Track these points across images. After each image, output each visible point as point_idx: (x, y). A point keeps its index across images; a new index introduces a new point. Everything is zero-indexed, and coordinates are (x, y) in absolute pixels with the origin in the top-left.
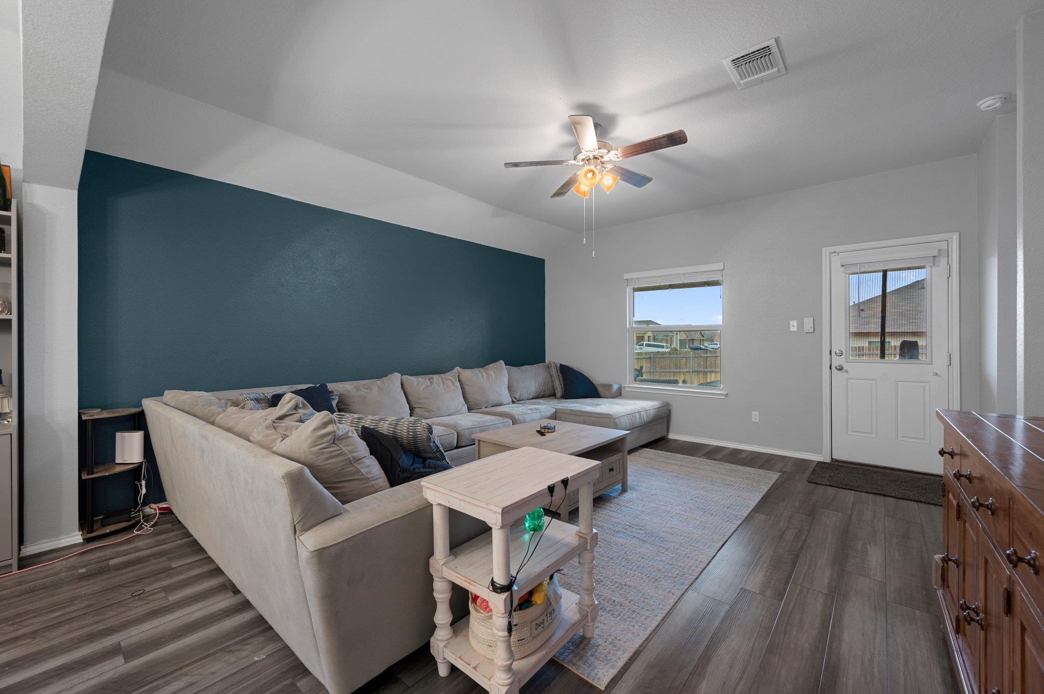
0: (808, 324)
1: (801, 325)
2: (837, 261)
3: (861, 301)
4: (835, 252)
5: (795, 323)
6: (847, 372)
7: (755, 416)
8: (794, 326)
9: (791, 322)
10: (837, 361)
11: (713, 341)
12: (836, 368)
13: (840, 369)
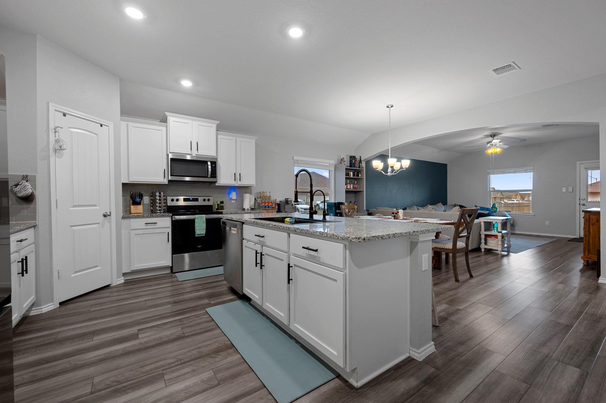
0: (570, 189)
1: (567, 189)
2: (582, 167)
3: (592, 183)
4: (582, 163)
5: (565, 189)
6: (586, 206)
7: (547, 223)
8: (564, 190)
9: (563, 188)
10: (582, 202)
11: (511, 199)
12: (582, 204)
13: (584, 205)
